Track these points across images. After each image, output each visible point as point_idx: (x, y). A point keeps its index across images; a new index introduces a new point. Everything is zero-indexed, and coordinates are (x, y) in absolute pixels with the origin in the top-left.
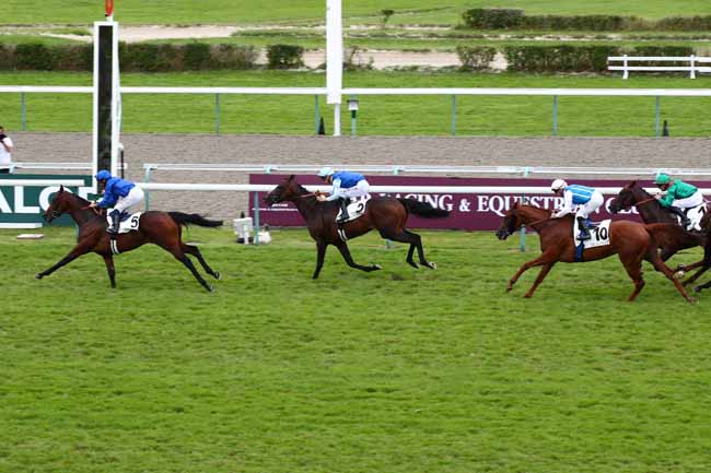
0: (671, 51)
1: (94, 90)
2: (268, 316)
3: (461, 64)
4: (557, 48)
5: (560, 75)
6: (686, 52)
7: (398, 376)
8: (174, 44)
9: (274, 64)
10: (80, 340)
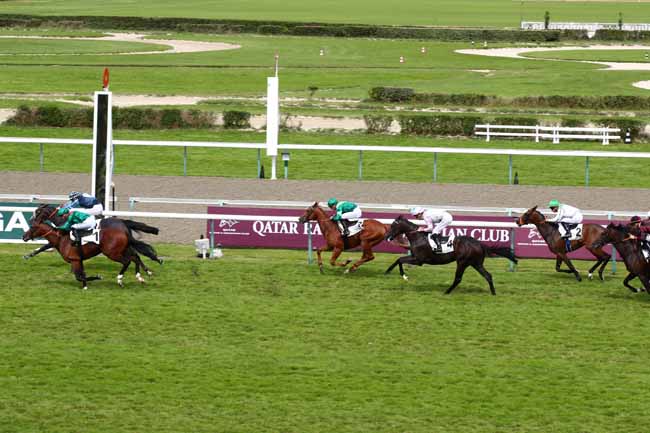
0: (521, 122)
1: (94, 142)
2: (219, 312)
3: (366, 128)
4: (439, 117)
5: (439, 137)
6: (533, 122)
7: (313, 358)
8: (154, 109)
9: (228, 125)
10: (79, 327)
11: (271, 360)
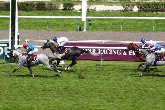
1: (10, 16)
2: (64, 86)
3: (123, 9)
4: (154, 4)
5: (154, 13)
7: (104, 105)
8: (34, 3)
9: (65, 9)
10: (5, 94)
11: (86, 106)
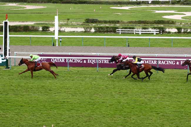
1: (3, 36)
3: (84, 31)
4: (105, 27)
5: (106, 33)
6: (133, 28)
7: (70, 99)
8: (21, 26)
9: (43, 30)
11: (57, 99)
